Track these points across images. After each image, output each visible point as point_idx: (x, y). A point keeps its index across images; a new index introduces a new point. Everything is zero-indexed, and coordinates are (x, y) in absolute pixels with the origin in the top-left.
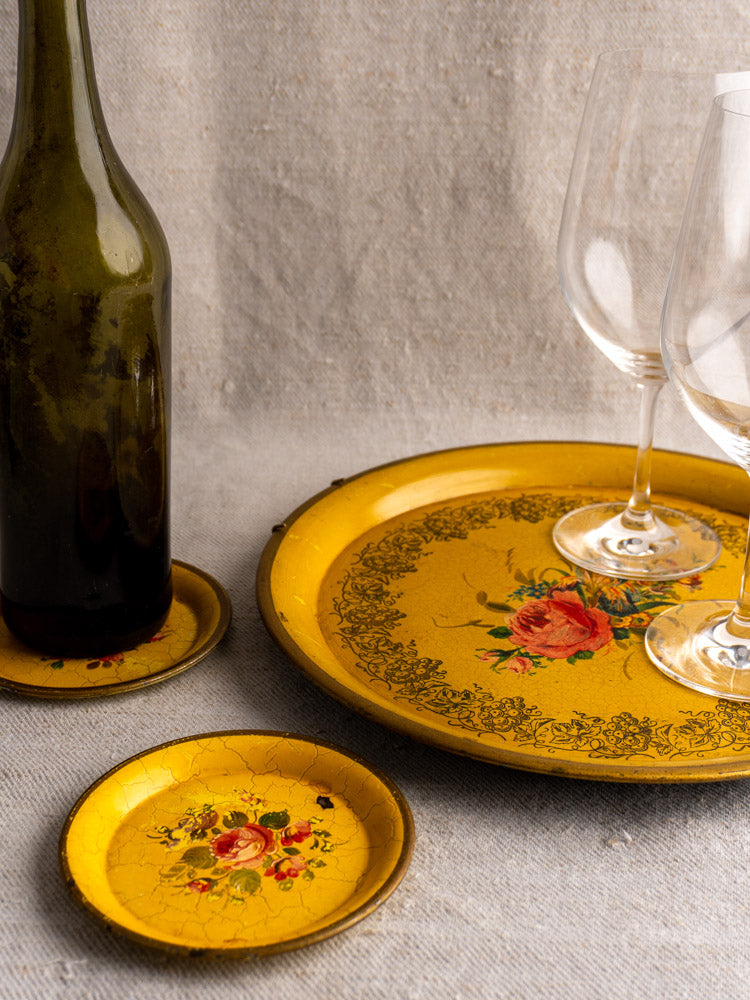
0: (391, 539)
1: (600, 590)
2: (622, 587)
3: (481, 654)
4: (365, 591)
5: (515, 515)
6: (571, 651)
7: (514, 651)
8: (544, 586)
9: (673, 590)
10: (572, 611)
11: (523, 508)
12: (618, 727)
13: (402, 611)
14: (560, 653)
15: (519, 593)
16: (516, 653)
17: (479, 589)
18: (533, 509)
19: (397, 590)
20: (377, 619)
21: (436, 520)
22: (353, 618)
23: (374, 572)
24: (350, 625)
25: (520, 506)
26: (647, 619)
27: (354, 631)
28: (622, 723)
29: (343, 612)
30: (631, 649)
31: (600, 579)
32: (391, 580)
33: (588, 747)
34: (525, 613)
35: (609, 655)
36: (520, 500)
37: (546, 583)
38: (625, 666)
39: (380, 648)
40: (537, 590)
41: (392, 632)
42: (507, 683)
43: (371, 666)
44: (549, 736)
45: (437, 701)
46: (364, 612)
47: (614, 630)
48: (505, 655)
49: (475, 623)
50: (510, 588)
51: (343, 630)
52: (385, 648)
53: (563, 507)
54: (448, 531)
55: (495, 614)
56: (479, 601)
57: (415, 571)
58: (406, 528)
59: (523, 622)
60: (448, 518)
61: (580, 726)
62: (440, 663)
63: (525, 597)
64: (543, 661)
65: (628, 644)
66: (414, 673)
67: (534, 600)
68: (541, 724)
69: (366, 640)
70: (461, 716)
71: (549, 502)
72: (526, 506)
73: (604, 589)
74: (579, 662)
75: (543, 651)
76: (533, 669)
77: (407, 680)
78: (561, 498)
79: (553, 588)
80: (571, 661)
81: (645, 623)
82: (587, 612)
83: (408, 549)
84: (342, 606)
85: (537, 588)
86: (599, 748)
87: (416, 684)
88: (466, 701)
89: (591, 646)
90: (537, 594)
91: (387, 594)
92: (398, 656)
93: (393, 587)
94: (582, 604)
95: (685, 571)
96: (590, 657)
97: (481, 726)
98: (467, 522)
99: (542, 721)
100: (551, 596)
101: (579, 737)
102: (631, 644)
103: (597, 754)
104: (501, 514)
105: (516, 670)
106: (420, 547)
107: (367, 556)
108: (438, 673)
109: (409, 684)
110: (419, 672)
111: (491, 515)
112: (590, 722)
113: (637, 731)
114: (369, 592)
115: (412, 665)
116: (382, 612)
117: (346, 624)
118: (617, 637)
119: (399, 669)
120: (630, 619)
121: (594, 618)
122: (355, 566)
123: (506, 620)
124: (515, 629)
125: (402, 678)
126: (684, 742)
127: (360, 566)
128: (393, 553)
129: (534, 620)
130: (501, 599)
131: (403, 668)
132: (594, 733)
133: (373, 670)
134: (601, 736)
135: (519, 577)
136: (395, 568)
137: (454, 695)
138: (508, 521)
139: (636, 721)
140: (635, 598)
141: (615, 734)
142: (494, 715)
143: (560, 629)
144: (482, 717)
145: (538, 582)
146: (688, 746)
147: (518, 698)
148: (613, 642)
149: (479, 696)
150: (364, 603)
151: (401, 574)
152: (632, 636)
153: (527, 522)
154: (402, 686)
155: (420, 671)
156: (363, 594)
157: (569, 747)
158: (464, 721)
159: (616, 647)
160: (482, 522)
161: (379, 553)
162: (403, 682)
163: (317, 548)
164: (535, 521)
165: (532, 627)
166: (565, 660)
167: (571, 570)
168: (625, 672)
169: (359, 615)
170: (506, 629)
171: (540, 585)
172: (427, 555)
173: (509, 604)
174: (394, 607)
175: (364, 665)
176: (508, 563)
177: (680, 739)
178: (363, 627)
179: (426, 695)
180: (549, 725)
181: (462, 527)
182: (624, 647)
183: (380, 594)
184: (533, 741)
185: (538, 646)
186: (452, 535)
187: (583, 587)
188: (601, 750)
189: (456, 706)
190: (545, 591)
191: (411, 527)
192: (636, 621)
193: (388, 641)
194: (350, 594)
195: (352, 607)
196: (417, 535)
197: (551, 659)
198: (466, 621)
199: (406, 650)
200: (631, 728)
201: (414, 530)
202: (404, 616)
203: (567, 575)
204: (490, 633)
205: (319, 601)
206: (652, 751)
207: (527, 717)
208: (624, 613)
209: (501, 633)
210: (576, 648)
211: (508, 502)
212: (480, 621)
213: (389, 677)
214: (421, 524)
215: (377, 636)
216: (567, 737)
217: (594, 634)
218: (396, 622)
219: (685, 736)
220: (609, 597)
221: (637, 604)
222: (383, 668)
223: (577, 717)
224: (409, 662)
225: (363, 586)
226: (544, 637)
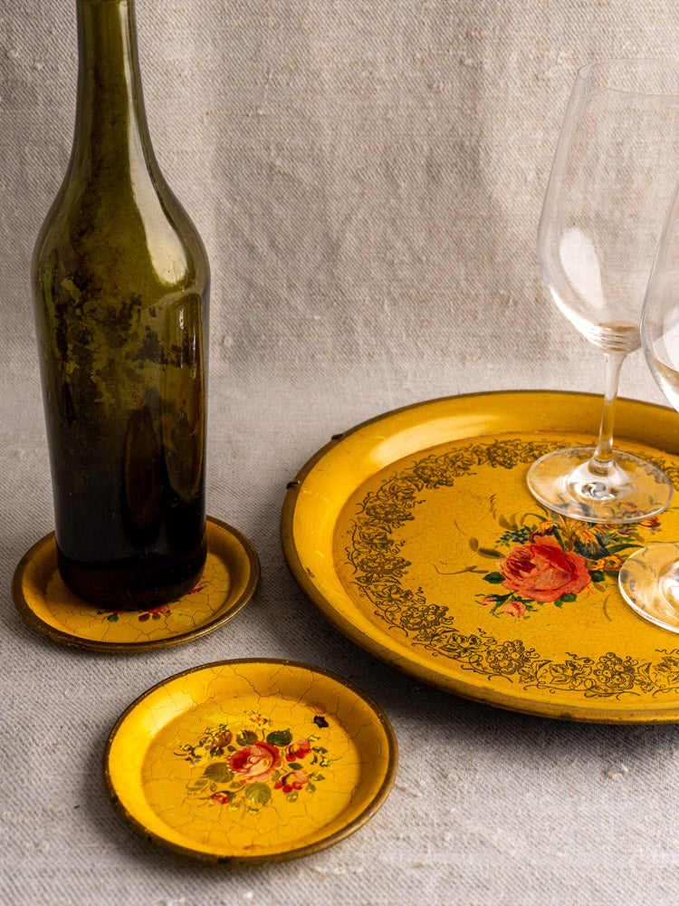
0: (387, 487)
1: (574, 533)
2: (593, 530)
3: (480, 599)
4: (372, 540)
5: (492, 461)
6: (557, 594)
7: (509, 595)
8: (526, 531)
9: (636, 532)
10: (553, 555)
11: (497, 454)
12: (606, 667)
13: (407, 559)
14: (548, 597)
15: (505, 538)
16: (510, 597)
17: (470, 536)
18: (506, 454)
19: (400, 539)
20: (386, 567)
21: (424, 468)
22: (365, 567)
23: (377, 521)
24: (364, 574)
25: (495, 452)
26: (617, 561)
27: (368, 580)
28: (609, 663)
29: (356, 561)
30: (608, 592)
31: (573, 523)
32: (393, 529)
33: (582, 687)
34: (513, 558)
35: (590, 597)
36: (494, 446)
37: (527, 528)
38: (604, 608)
39: (394, 596)
40: (520, 536)
41: (401, 580)
42: (506, 627)
43: (388, 614)
44: (549, 678)
45: (449, 646)
46: (374, 561)
47: (591, 573)
48: (501, 599)
49: (471, 569)
50: (497, 534)
51: (358, 579)
52: (397, 596)
53: (533, 453)
54: (435, 479)
55: (487, 560)
56: (472, 548)
57: (413, 519)
58: (398, 477)
59: (513, 567)
60: (433, 465)
61: (574, 668)
62: (446, 609)
63: (510, 542)
64: (534, 604)
65: (604, 586)
66: (426, 620)
67: (519, 545)
68: (541, 666)
69: (380, 588)
70: (471, 661)
71: (519, 447)
72: (500, 452)
73: (578, 533)
74: (565, 605)
75: (533, 595)
76: (527, 613)
77: (420, 627)
78: (530, 443)
79: (534, 533)
80: (558, 605)
81: (616, 566)
82: (566, 556)
83: (404, 498)
84: (354, 555)
85: (520, 533)
86: (592, 687)
87: (428, 630)
88: (473, 646)
89: (574, 589)
90: (521, 539)
91: (392, 542)
92: (410, 603)
93: (395, 536)
94: (561, 548)
95: (645, 514)
96: (574, 600)
97: (489, 670)
98: (452, 470)
99: (541, 663)
100: (533, 541)
101: (574, 677)
102: (607, 586)
103: (591, 693)
104: (480, 460)
105: (512, 614)
106: (414, 495)
107: (369, 505)
108: (446, 619)
109: (423, 631)
110: (429, 618)
111: (471, 462)
112: (582, 663)
113: (622, 670)
114: (375, 541)
115: (423, 611)
116: (390, 560)
117: (360, 574)
118: (595, 579)
119: (411, 616)
120: (603, 562)
121: (572, 561)
122: (361, 515)
123: (497, 566)
124: (507, 574)
125: (416, 624)
126: (663, 679)
127: (364, 515)
128: (390, 502)
129: (521, 565)
130: (490, 546)
131: (415, 615)
132: (587, 673)
133: (391, 618)
134: (593, 676)
135: (503, 523)
136: (395, 517)
137: (463, 640)
138: (486, 467)
139: (620, 660)
140: (605, 541)
141: (604, 673)
142: (500, 658)
143: (545, 575)
144: (490, 661)
145: (520, 528)
146: (666, 683)
147: (518, 641)
148: (592, 585)
149: (484, 640)
150: (373, 552)
151: (401, 523)
152: (607, 578)
153: (502, 468)
154: (417, 632)
155: (431, 618)
156: (371, 543)
157: (566, 687)
158: (474, 665)
159: (595, 589)
160: (464, 469)
161: (379, 502)
162: (417, 629)
163: (327, 501)
164: (510, 467)
165: (521, 571)
166: (553, 603)
167: (547, 514)
168: (605, 613)
169: (370, 564)
170: (498, 574)
171: (522, 530)
172: (420, 503)
173: (498, 549)
174: (400, 555)
175: (381, 613)
176: (491, 510)
177: (659, 677)
178: (375, 575)
179: (439, 641)
180: (547, 667)
181: (448, 474)
182: (601, 589)
183: (386, 544)
184: (536, 682)
185: (527, 590)
186: (440, 483)
187: (560, 532)
188: (594, 689)
189: (465, 650)
190: (527, 536)
191: (403, 476)
192: (608, 564)
193: (398, 589)
194: (359, 543)
195: (363, 556)
196: (409, 483)
197: (541, 603)
198: (464, 568)
199: (416, 598)
200: (617, 667)
201: (406, 478)
202: (409, 564)
203: (544, 520)
204: (486, 578)
205: (334, 551)
206: (637, 688)
207: (527, 660)
208: (597, 557)
209: (494, 578)
210: (561, 592)
211: (484, 448)
212: (475, 567)
213: (405, 624)
214: (411, 472)
215: (389, 584)
216: (563, 678)
217: (575, 577)
218: (403, 570)
219: (663, 674)
220: (582, 540)
221: (607, 547)
222: (398, 616)
223: (570, 658)
224: (420, 609)
225: (369, 536)
226: (532, 581)
